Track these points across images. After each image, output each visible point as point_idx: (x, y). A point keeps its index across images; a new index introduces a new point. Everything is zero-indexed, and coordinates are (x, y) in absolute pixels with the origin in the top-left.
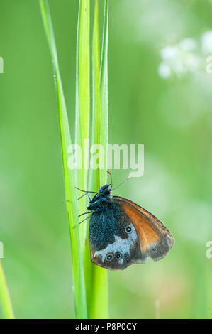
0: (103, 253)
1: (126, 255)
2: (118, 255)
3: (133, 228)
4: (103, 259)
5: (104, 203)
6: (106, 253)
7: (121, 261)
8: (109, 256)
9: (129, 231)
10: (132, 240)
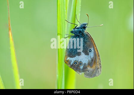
0: (73, 60)
1: (85, 64)
2: (81, 63)
3: (93, 51)
4: (72, 63)
5: (80, 32)
6: (75, 60)
7: (82, 67)
8: (75, 62)
9: (90, 52)
10: (90, 57)
